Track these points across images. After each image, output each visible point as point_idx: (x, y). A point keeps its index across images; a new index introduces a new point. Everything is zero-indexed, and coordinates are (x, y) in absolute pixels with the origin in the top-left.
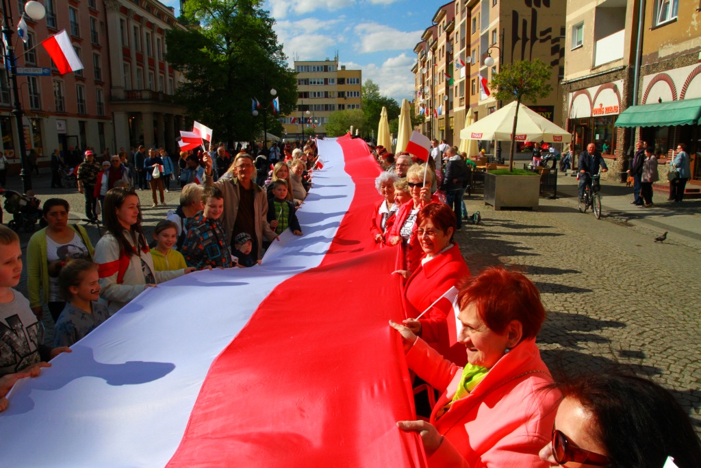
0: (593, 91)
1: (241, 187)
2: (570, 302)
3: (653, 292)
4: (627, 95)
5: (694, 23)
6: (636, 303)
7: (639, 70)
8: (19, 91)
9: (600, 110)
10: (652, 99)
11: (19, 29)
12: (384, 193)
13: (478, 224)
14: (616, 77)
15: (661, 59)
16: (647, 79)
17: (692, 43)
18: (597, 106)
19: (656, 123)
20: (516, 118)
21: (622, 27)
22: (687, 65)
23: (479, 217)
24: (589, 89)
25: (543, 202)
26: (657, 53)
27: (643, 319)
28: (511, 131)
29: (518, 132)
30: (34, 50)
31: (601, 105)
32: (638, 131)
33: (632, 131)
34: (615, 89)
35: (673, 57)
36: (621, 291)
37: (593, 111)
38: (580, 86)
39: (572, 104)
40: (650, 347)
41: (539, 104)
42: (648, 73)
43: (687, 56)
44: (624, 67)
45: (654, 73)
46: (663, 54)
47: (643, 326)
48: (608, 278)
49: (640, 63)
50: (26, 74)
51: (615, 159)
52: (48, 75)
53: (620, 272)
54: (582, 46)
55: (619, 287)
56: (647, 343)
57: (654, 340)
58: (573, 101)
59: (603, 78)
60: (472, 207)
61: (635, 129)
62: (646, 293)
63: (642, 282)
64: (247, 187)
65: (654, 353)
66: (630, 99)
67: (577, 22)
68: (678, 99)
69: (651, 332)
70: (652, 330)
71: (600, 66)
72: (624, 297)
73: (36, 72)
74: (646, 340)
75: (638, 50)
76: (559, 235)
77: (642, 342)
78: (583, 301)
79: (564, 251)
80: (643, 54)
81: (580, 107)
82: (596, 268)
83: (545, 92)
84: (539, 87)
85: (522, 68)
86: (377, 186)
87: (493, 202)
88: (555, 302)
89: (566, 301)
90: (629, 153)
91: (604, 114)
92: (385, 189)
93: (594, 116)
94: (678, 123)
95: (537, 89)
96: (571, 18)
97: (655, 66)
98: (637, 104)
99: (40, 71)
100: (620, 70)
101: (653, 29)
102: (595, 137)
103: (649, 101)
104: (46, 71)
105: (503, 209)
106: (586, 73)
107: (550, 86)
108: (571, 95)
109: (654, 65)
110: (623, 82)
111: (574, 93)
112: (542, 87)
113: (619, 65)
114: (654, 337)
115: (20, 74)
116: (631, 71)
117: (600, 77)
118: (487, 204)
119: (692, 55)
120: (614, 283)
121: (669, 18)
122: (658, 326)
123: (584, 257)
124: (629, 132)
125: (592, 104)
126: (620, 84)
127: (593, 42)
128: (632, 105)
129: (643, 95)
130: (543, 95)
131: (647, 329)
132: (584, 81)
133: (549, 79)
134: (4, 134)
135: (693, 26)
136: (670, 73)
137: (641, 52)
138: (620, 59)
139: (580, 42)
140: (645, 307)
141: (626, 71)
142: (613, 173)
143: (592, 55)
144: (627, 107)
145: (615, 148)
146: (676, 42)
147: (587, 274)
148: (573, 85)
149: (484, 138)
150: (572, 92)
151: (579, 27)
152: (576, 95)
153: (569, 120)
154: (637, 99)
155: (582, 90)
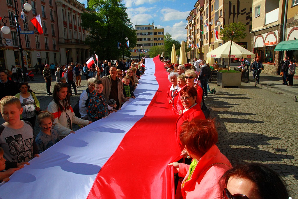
0: (264, 35)
1: (112, 80)
2: (255, 128)
3: (292, 123)
4: (280, 37)
6: (284, 128)
7: (285, 25)
8: (21, 40)
9: (268, 44)
10: (291, 38)
11: (21, 15)
12: (172, 81)
13: (214, 94)
14: (275, 29)
15: (295, 20)
16: (289, 30)
18: (266, 42)
19: (293, 49)
20: (231, 48)
21: (278, 7)
23: (215, 91)
24: (263, 35)
25: (243, 84)
26: (294, 18)
27: (288, 135)
28: (229, 54)
29: (232, 54)
30: (27, 24)
31: (268, 41)
32: (285, 52)
33: (282, 53)
34: (275, 34)
36: (277, 122)
37: (264, 44)
38: (259, 33)
39: (255, 41)
40: (291, 147)
41: (240, 42)
42: (290, 27)
44: (279, 25)
45: (292, 27)
46: (296, 18)
47: (288, 138)
48: (272, 117)
49: (286, 23)
50: (24, 34)
51: (275, 65)
52: (33, 33)
53: (277, 114)
54: (260, 16)
55: (277, 121)
56: (289, 146)
57: (293, 144)
58: (256, 40)
59: (269, 30)
60: (212, 87)
61: (283, 51)
62: (289, 123)
63: (287, 119)
64: (114, 79)
65: (293, 150)
66: (281, 38)
67: (257, 6)
69: (291, 141)
70: (291, 140)
71: (268, 24)
72: (279, 125)
73: (28, 33)
74: (289, 144)
75: (285, 17)
76: (250, 98)
77: (287, 145)
78: (261, 127)
79: (252, 105)
80: (287, 19)
81: (259, 43)
82: (266, 112)
83: (243, 36)
84: (241, 34)
85: (233, 26)
86: (169, 79)
87: (221, 84)
88: (248, 128)
89: (253, 127)
91: (270, 46)
92: (173, 80)
93: (265, 46)
95: (240, 35)
96: (255, 4)
97: (292, 23)
98: (284, 41)
99: (29, 32)
100: (277, 26)
101: (292, 7)
102: (265, 56)
103: (290, 39)
104: (32, 32)
105: (225, 87)
106: (262, 28)
107: (245, 34)
108: (255, 37)
110: (278, 31)
111: (256, 36)
112: (242, 34)
113: (276, 24)
114: (292, 143)
115: (22, 34)
116: (282, 26)
118: (218, 85)
120: (274, 119)
122: (294, 138)
123: (261, 108)
124: (281, 53)
125: (264, 41)
126: (277, 32)
127: (264, 14)
128: (282, 41)
129: (287, 36)
130: (243, 38)
131: (289, 140)
132: (260, 31)
133: (245, 31)
134: (16, 59)
138: (277, 21)
139: (259, 14)
140: (289, 130)
141: (279, 26)
142: (274, 71)
143: (264, 20)
144: (280, 42)
147: (262, 115)
148: (256, 33)
149: (217, 57)
150: (255, 36)
151: (258, 7)
152: (257, 37)
153: (254, 48)
154: (284, 38)
155: (260, 35)
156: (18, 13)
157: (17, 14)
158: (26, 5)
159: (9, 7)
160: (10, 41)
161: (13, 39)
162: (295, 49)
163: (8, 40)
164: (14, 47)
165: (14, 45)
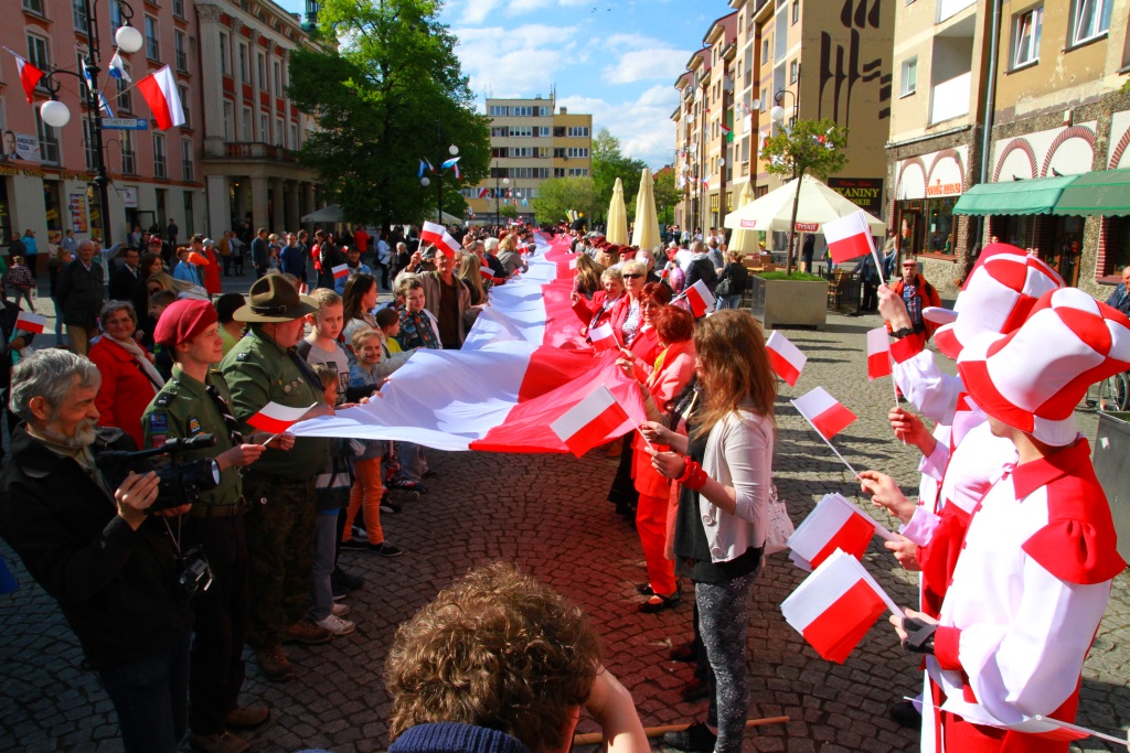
0: (928, 159)
1: (443, 282)
4: (973, 168)
5: (1060, 69)
7: (990, 131)
9: (937, 189)
10: (1005, 175)
14: (958, 141)
15: (1018, 117)
16: (1000, 146)
17: (1057, 98)
18: (933, 183)
19: (1005, 210)
21: (967, 68)
22: (1049, 128)
24: (923, 157)
25: (833, 319)
26: (1013, 109)
30: (129, 92)
31: (939, 181)
32: (987, 221)
33: (979, 222)
34: (957, 157)
35: (1034, 115)
37: (928, 190)
38: (910, 151)
39: (900, 178)
42: (1002, 136)
43: (1050, 115)
44: (970, 127)
45: (1009, 137)
46: (1021, 110)
49: (992, 122)
51: (955, 261)
52: (145, 128)
54: (914, 93)
58: (901, 174)
59: (940, 142)
61: (983, 218)
64: (449, 282)
66: (976, 176)
67: (908, 57)
68: (1039, 176)
71: (938, 124)
73: (128, 125)
75: (988, 103)
80: (996, 109)
81: (909, 184)
87: (762, 318)
90: (974, 253)
91: (943, 195)
93: (929, 197)
94: (1032, 211)
96: (901, 50)
97: (1010, 127)
98: (986, 181)
99: (133, 123)
100: (964, 131)
101: (1009, 73)
102: (929, 228)
103: (1002, 178)
104: (142, 123)
105: (775, 326)
106: (919, 133)
108: (899, 165)
109: (1009, 125)
110: (967, 149)
111: (904, 161)
113: (963, 123)
115: (106, 128)
116: (979, 133)
117: (938, 140)
119: (1057, 114)
121: (1031, 60)
124: (975, 222)
125: (927, 180)
126: (964, 151)
127: (929, 87)
128: (979, 182)
129: (994, 171)
132: (916, 145)
135: (1057, 73)
136: (1029, 137)
137: (993, 106)
138: (964, 116)
139: (913, 87)
141: (972, 132)
142: (952, 283)
143: (927, 107)
144: (973, 184)
145: (955, 245)
146: (1037, 94)
148: (902, 150)
149: (758, 227)
150: (900, 160)
151: (912, 63)
152: (906, 165)
153: (896, 202)
154: (987, 174)
155: (913, 157)
156: (97, 59)
157: (91, 61)
158: (124, 32)
159: (30, 19)
160: (32, 142)
161: (41, 138)
162: (1010, 210)
163: (22, 141)
164: (43, 166)
165: (43, 157)
